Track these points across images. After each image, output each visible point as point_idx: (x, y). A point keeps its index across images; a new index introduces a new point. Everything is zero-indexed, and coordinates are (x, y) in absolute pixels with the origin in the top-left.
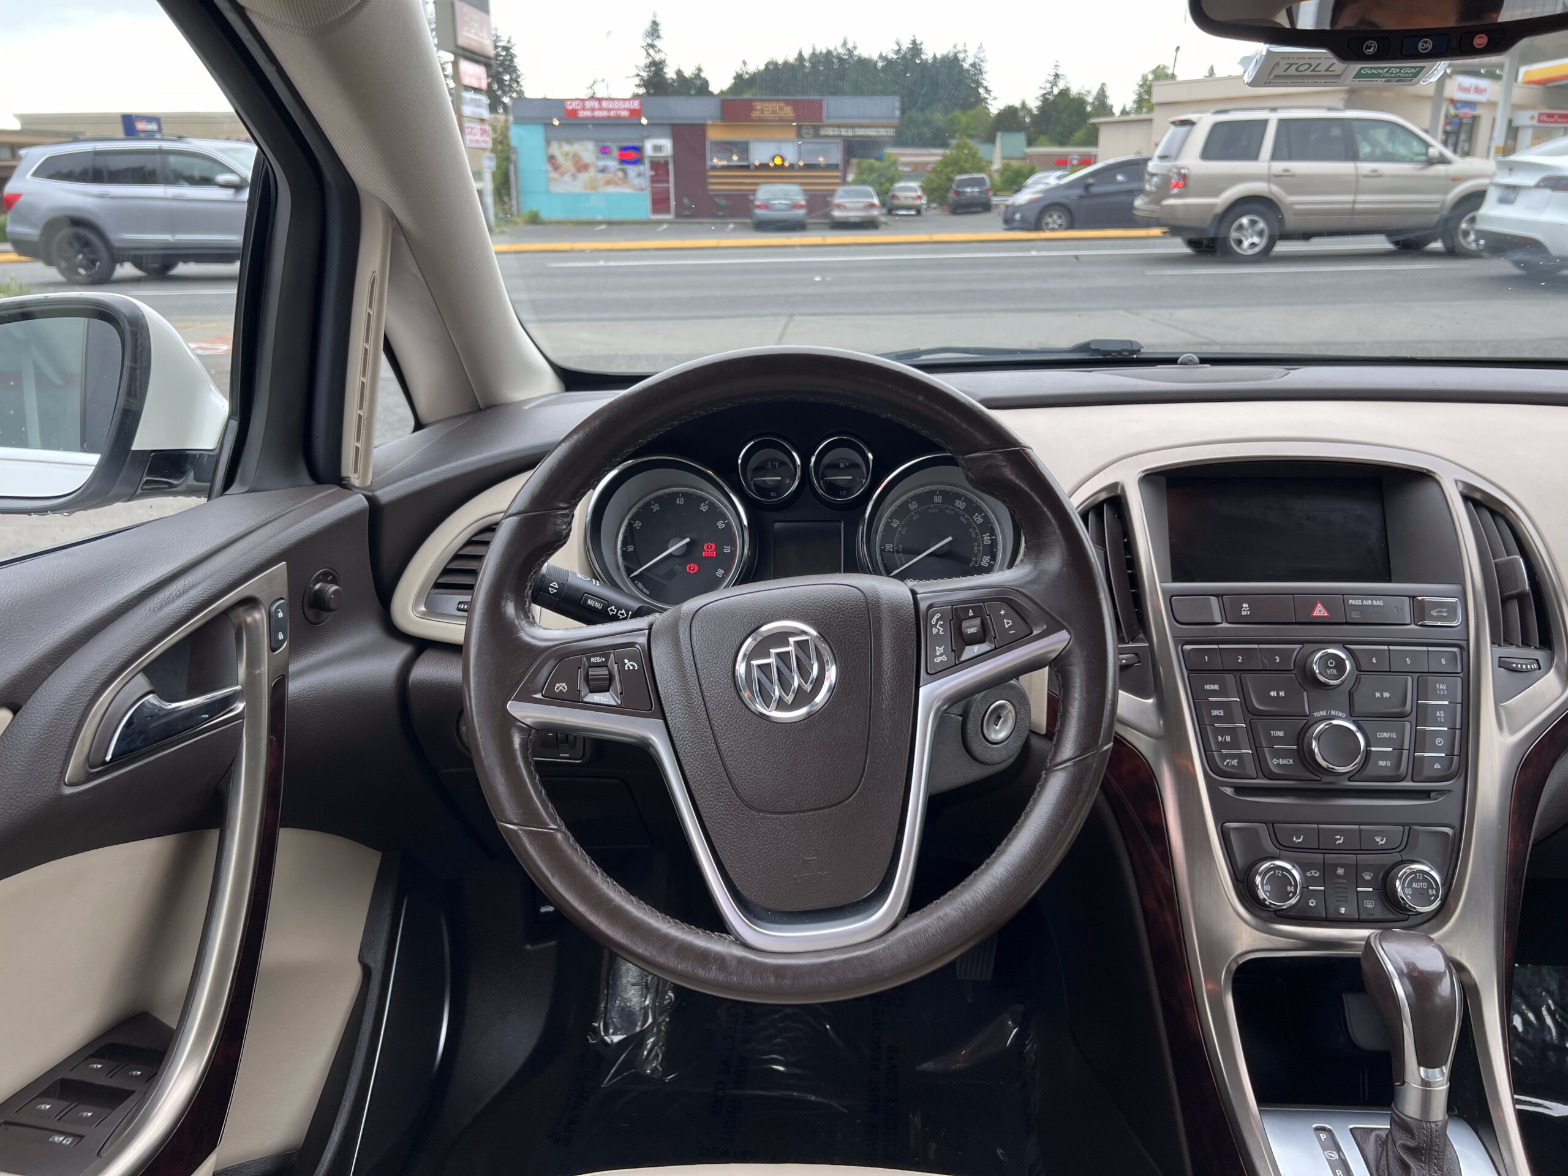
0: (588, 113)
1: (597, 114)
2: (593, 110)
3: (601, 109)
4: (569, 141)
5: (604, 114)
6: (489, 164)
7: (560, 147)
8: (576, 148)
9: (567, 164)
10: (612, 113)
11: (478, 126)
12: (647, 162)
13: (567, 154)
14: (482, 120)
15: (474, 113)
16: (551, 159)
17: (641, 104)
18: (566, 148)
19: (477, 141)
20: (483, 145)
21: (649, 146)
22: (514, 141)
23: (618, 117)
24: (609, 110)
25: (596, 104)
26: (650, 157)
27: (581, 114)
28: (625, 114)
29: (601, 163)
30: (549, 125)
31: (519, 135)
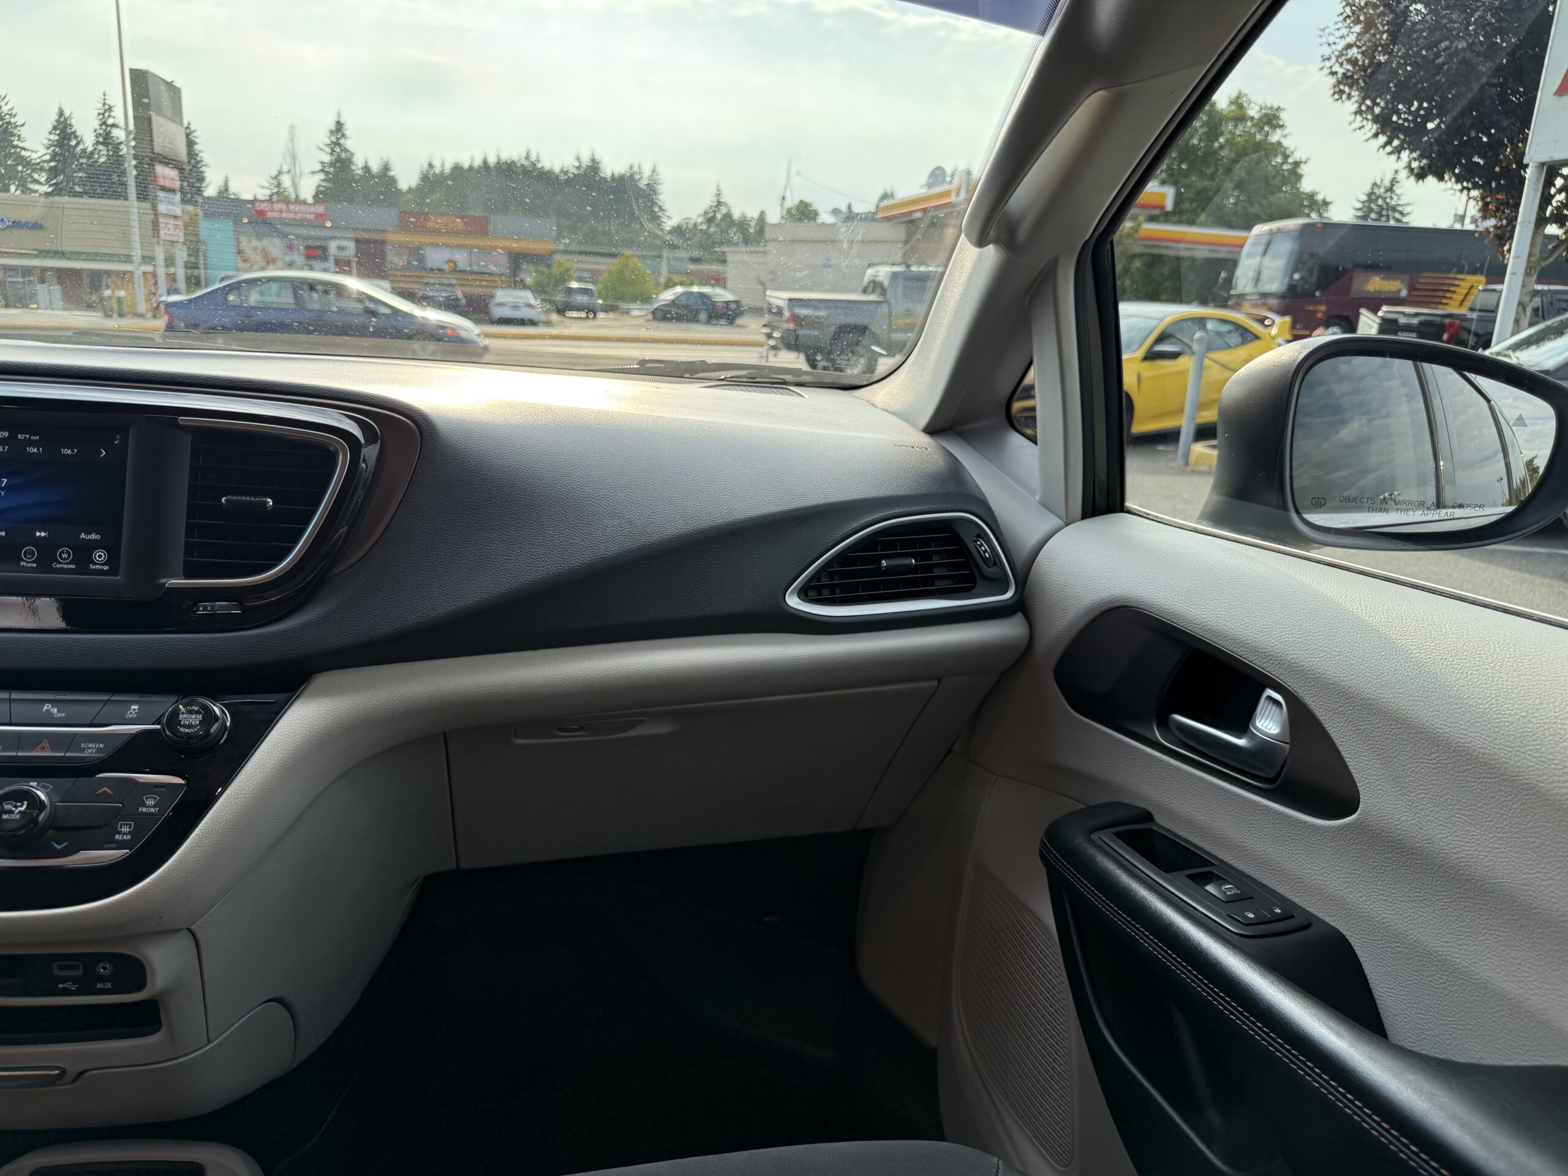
0: (276, 215)
1: (284, 215)
2: (281, 211)
3: (288, 211)
4: (259, 237)
5: (292, 216)
6: (181, 255)
7: (250, 241)
8: (266, 243)
9: (257, 258)
10: (299, 216)
11: (172, 222)
12: (332, 259)
13: (256, 249)
14: (175, 217)
15: (168, 209)
16: (240, 252)
17: (326, 209)
18: (255, 243)
19: (171, 235)
20: (175, 239)
21: (333, 246)
22: (204, 234)
23: (305, 220)
24: (296, 213)
25: (284, 207)
26: (334, 256)
27: (269, 214)
28: (312, 217)
29: (288, 258)
30: (237, 221)
31: (207, 229)
